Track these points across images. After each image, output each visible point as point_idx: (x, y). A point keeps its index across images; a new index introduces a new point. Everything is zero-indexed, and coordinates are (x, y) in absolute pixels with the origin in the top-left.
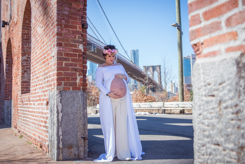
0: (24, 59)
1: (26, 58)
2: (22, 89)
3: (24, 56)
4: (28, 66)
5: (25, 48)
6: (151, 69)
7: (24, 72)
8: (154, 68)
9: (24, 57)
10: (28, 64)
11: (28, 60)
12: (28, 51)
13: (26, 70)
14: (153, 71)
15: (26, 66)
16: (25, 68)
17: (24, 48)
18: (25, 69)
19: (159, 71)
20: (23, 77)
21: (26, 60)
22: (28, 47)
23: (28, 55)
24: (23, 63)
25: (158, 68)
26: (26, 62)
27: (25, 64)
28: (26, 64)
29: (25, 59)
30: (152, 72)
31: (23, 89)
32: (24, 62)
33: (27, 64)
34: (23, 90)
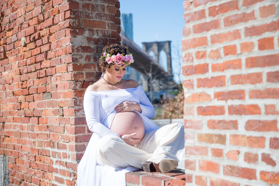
0: (81, 44)
1: (85, 40)
2: (79, 144)
3: (78, 34)
4: (93, 69)
5: (81, 6)
6: (155, 47)
7: (83, 87)
8: (160, 46)
9: (79, 37)
10: (92, 60)
11: (89, 47)
12: (90, 18)
13: (86, 80)
14: (159, 50)
15: (86, 66)
16: (82, 74)
17: (78, 7)
18: (85, 76)
19: (168, 50)
20: (80, 106)
21: (85, 47)
22: (88, 5)
23: (89, 30)
24: (78, 57)
25: (167, 46)
26: (85, 55)
27: (83, 61)
28: (87, 62)
29: (84, 45)
30: (156, 51)
31: (82, 144)
32: (80, 53)
33: (89, 60)
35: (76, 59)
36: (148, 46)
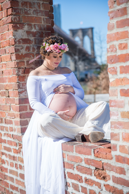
0: (22, 37)
1: (25, 33)
2: (23, 119)
3: (18, 28)
4: (32, 57)
6: (80, 33)
7: (24, 73)
8: (84, 32)
9: (20, 31)
10: (31, 50)
11: (29, 40)
12: (28, 14)
13: (27, 67)
14: (83, 35)
15: (26, 55)
16: (24, 62)
17: (18, 5)
18: (26, 64)
20: (22, 88)
21: (25, 39)
22: (26, 3)
23: (28, 24)
24: (19, 48)
25: (90, 32)
26: (25, 46)
27: (23, 52)
28: (27, 52)
29: (24, 38)
30: (81, 37)
32: (21, 45)
33: (29, 50)
34: (24, 121)
35: (18, 50)
36: (74, 32)
